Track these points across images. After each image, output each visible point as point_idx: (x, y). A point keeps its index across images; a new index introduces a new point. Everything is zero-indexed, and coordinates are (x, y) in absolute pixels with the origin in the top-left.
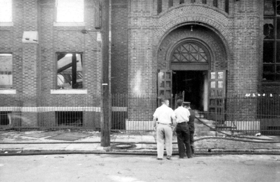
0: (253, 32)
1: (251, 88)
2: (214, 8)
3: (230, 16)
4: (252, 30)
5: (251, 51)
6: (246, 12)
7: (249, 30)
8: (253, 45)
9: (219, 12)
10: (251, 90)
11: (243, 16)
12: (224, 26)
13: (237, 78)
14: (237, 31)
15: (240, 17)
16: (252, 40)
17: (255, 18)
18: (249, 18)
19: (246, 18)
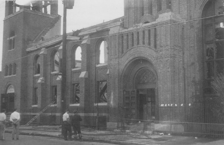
0: (169, 59)
1: (169, 100)
2: (148, 46)
3: (156, 50)
4: (168, 58)
5: (168, 73)
6: (164, 46)
7: (166, 59)
8: (169, 69)
9: (151, 49)
10: (169, 102)
11: (162, 49)
12: (154, 58)
13: (161, 93)
14: (159, 60)
15: (161, 50)
16: (168, 65)
17: (169, 49)
18: (166, 50)
19: (164, 50)
